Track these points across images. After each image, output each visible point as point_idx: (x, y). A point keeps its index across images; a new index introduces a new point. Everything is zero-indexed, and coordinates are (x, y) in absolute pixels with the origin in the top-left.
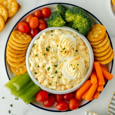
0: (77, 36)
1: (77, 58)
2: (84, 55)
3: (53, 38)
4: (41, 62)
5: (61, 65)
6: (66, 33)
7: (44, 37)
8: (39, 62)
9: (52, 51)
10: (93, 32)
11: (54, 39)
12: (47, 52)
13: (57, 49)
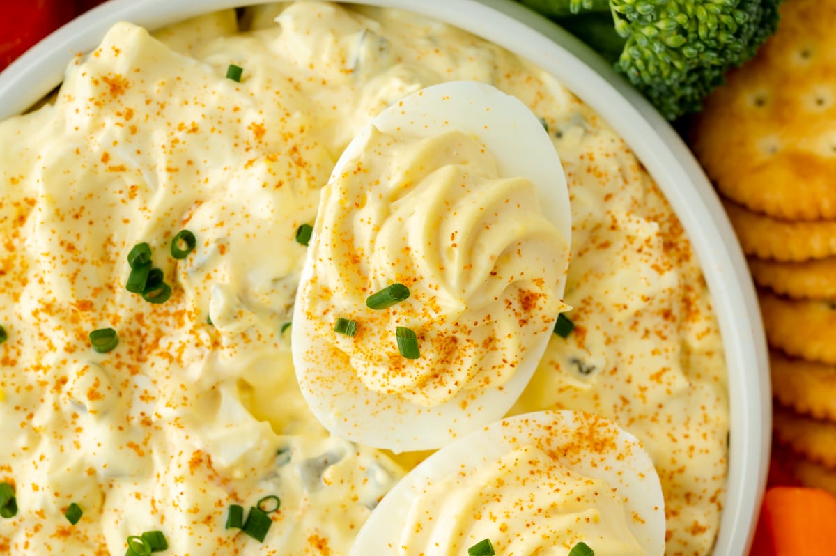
0: (586, 118)
1: (560, 441)
2: (656, 393)
3: (251, 117)
4: (46, 445)
5: (326, 514)
6: (439, 63)
7: (116, 87)
8: (22, 441)
9: (216, 307)
10: (785, 80)
11: (259, 131)
12: (145, 307)
13: (286, 285)
